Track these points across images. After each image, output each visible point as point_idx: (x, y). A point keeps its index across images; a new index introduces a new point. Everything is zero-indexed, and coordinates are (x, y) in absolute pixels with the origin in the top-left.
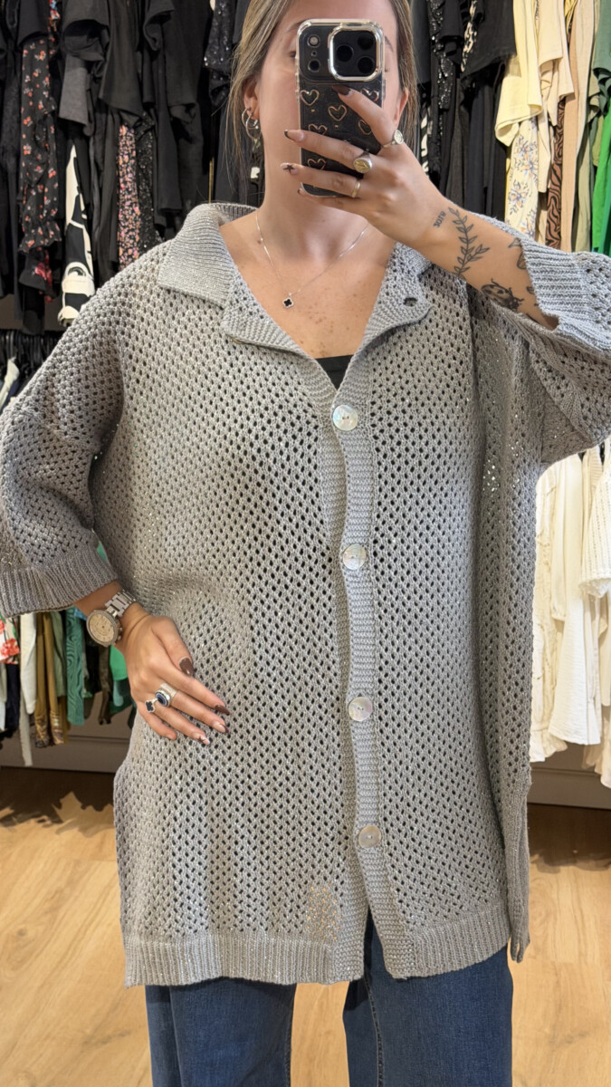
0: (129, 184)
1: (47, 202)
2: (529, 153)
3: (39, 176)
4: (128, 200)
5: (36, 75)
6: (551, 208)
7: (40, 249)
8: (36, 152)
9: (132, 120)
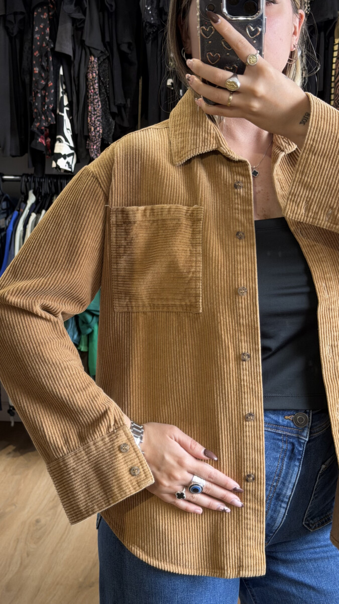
0: (96, 90)
1: (47, 100)
3: (43, 86)
4: (96, 99)
5: (42, 27)
7: (43, 128)
8: (42, 71)
9: (97, 53)
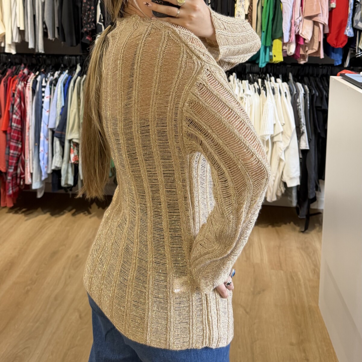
1: (91, 16)
2: (242, 2)
3: (88, 9)
6: (249, 19)
7: (88, 31)
